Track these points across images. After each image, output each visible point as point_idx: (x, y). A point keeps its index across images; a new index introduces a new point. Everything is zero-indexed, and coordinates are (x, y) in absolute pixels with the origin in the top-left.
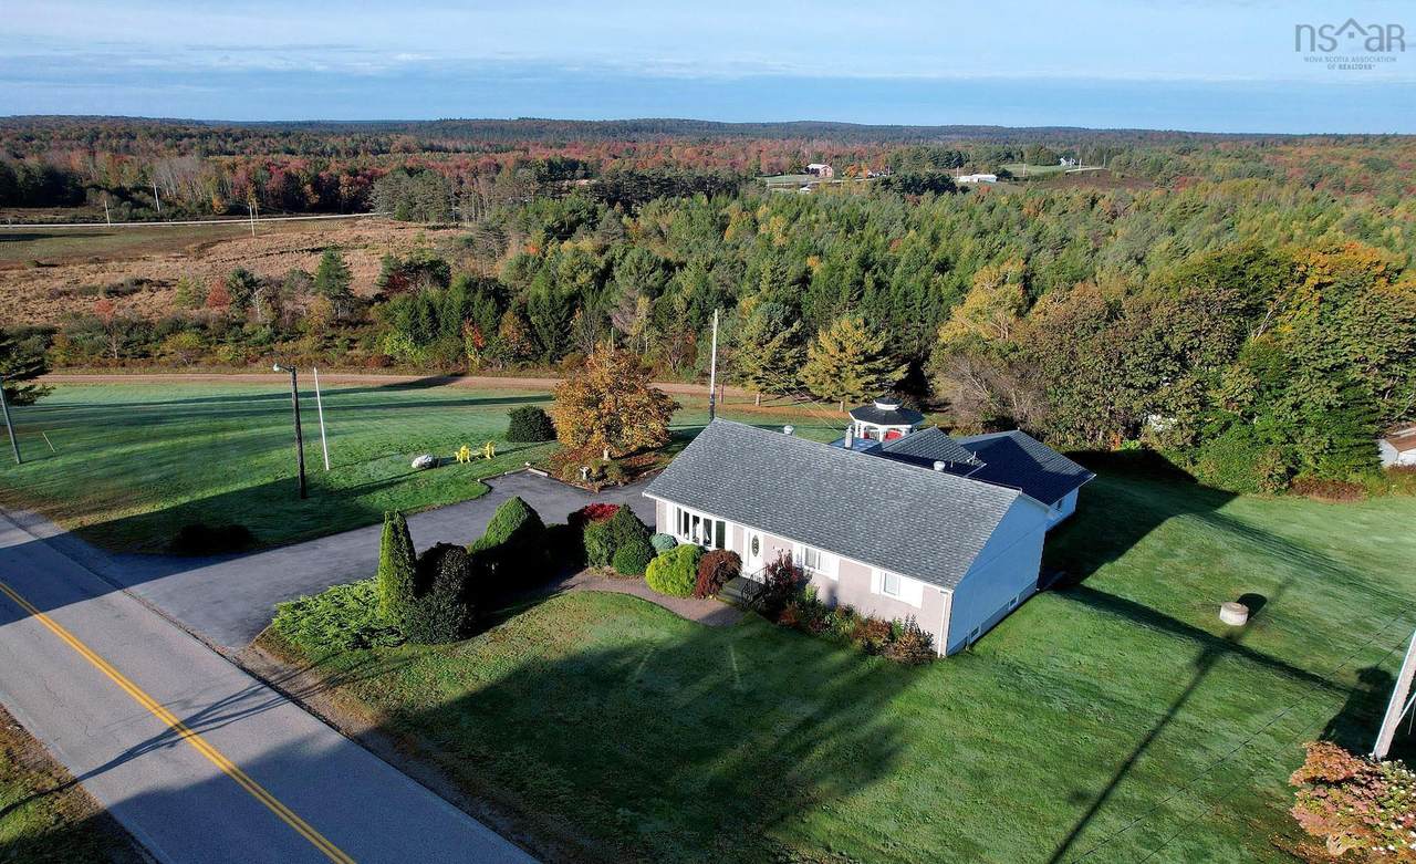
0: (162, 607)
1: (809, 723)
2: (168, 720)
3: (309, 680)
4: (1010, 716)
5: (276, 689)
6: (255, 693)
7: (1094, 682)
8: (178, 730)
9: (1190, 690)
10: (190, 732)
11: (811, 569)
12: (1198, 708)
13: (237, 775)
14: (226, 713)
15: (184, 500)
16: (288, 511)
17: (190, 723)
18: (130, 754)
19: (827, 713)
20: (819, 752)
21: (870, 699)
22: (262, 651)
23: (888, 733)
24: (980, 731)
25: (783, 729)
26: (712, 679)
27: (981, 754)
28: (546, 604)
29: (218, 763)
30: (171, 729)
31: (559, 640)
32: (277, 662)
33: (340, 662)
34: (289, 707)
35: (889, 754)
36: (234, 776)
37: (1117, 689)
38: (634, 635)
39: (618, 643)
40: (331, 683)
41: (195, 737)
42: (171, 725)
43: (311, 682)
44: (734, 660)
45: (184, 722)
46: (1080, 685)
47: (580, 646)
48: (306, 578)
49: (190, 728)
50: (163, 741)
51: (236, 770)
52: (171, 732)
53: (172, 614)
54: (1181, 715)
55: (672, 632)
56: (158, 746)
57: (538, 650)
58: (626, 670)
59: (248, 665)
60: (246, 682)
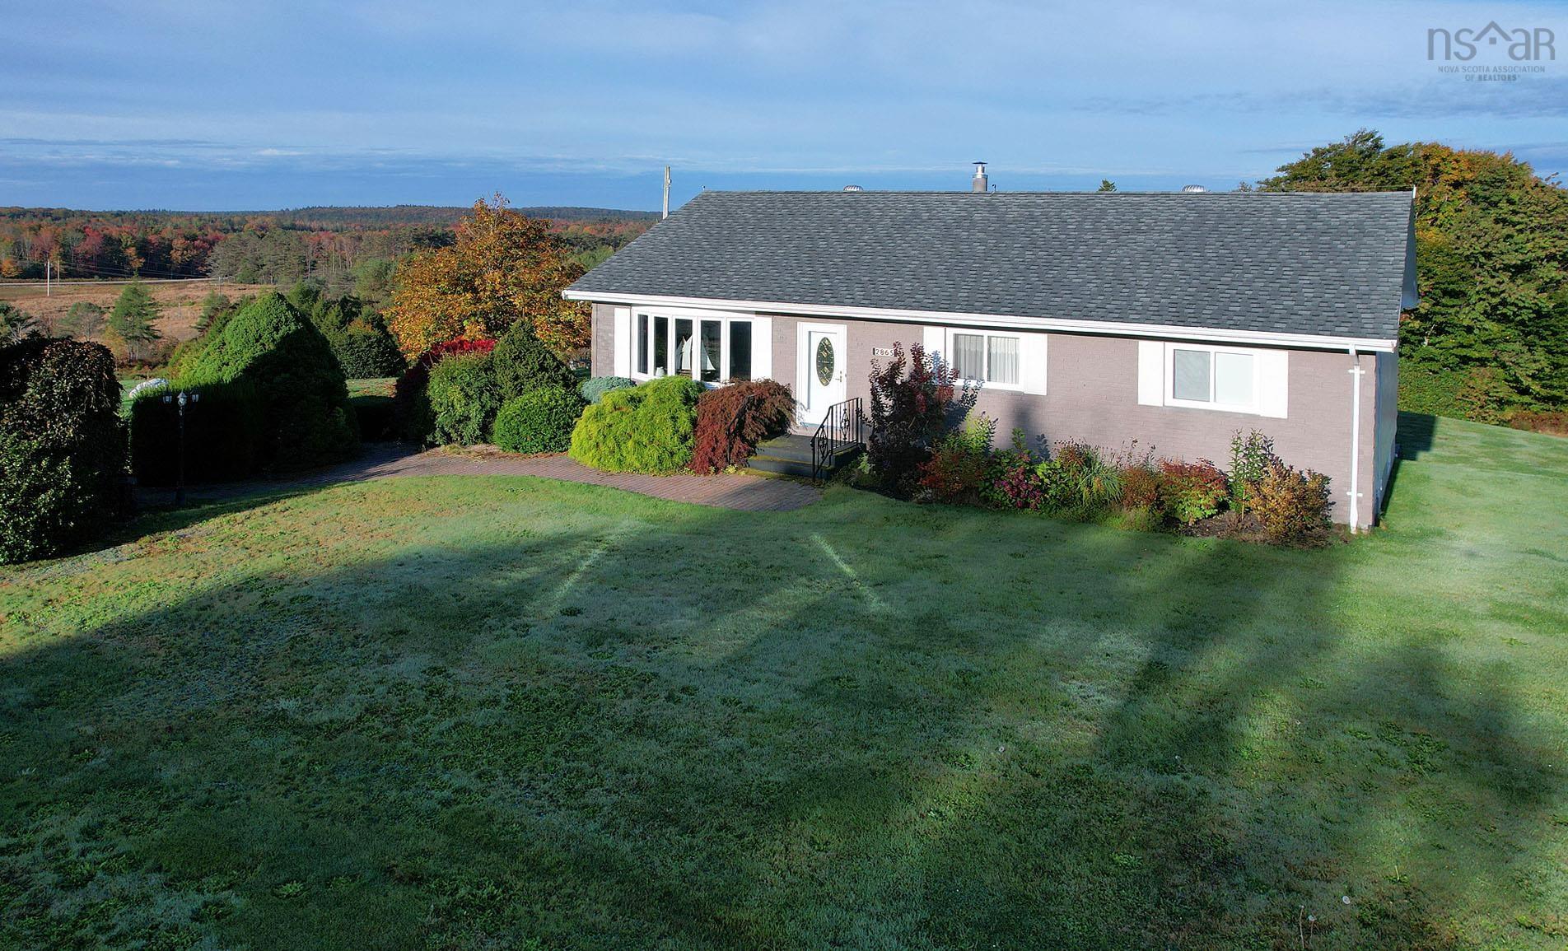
55: (651, 519)
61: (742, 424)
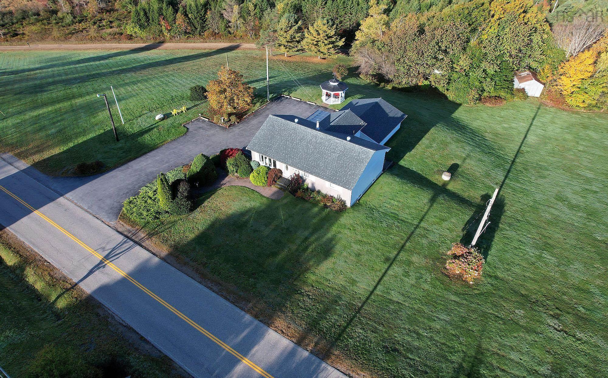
0: (81, 204)
1: (306, 239)
2: (99, 257)
3: (142, 235)
4: (369, 230)
5: (132, 240)
6: (125, 242)
7: (397, 212)
8: (104, 261)
9: (426, 213)
10: (108, 261)
11: (306, 177)
12: (428, 221)
13: (128, 277)
14: (118, 252)
15: (71, 145)
16: (113, 149)
17: (107, 257)
18: (91, 272)
19: (312, 234)
20: (310, 250)
21: (325, 227)
22: (123, 223)
23: (331, 240)
24: (359, 237)
25: (298, 242)
26: (275, 223)
27: (359, 247)
28: (217, 193)
29: (120, 273)
30: (101, 261)
31: (223, 210)
32: (129, 228)
33: (150, 226)
34: (138, 248)
35: (331, 249)
36: (127, 277)
37: (403, 215)
38: (248, 205)
39: (244, 209)
40: (150, 235)
41: (110, 263)
42: (101, 259)
43: (143, 235)
44: (282, 214)
45: (105, 257)
46: (392, 215)
47: (230, 212)
48: (129, 184)
49: (107, 260)
50: (100, 266)
51: (127, 275)
52: (101, 262)
53: (86, 208)
54: (423, 224)
55: (261, 203)
56: (99, 268)
57: (217, 215)
58: (247, 222)
59: (120, 230)
60: (121, 238)
61: (274, 179)
